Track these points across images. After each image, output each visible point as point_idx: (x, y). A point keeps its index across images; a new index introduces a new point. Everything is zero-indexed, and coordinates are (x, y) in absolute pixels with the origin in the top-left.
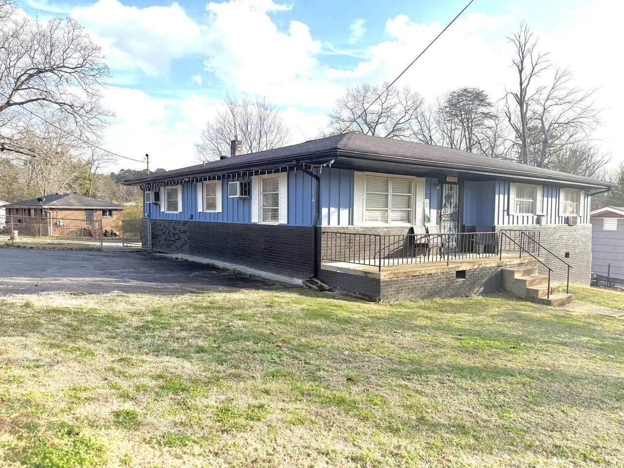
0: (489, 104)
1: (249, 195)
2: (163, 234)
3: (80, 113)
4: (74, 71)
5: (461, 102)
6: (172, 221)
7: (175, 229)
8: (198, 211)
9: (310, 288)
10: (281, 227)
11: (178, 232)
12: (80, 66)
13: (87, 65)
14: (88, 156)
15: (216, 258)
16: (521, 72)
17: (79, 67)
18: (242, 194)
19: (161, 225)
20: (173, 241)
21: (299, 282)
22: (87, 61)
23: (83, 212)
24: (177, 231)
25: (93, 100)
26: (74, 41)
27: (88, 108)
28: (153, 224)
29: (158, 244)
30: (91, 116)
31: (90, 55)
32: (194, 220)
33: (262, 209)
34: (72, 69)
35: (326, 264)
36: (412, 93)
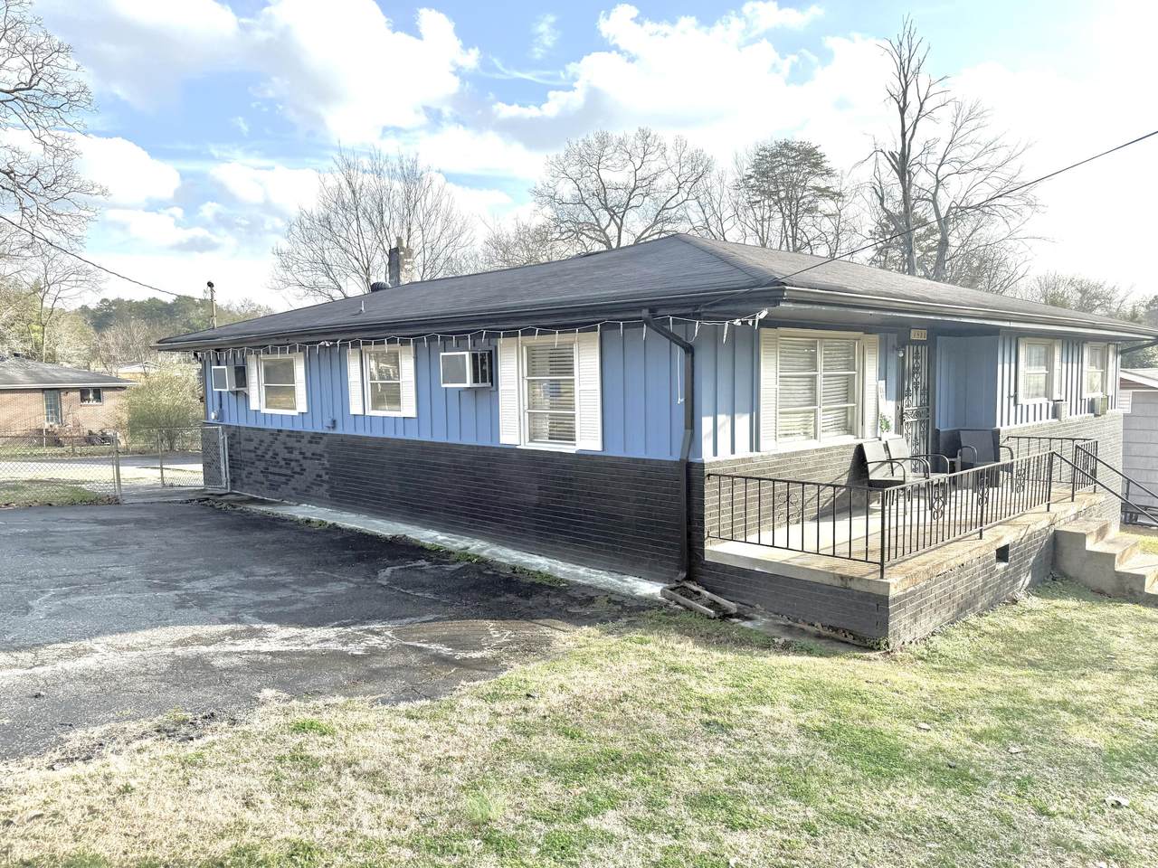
0: (828, 172)
1: (491, 381)
2: (259, 460)
3: (31, 188)
4: (13, 97)
5: (777, 167)
6: (280, 431)
7: (290, 450)
8: (352, 413)
9: (689, 609)
10: (583, 458)
11: (300, 457)
12: (23, 86)
13: (42, 85)
14: (35, 275)
15: (405, 519)
16: (902, 111)
17: (23, 89)
18: (476, 381)
19: (252, 440)
20: (285, 475)
21: (649, 589)
22: (40, 75)
23: (39, 396)
24: (295, 454)
25: (59, 160)
26: (9, 33)
27: (47, 178)
28: (232, 436)
29: (246, 480)
30: (55, 196)
31: (46, 62)
32: (339, 431)
33: (527, 415)
34: (7, 92)
35: (717, 549)
36: (691, 148)
